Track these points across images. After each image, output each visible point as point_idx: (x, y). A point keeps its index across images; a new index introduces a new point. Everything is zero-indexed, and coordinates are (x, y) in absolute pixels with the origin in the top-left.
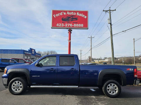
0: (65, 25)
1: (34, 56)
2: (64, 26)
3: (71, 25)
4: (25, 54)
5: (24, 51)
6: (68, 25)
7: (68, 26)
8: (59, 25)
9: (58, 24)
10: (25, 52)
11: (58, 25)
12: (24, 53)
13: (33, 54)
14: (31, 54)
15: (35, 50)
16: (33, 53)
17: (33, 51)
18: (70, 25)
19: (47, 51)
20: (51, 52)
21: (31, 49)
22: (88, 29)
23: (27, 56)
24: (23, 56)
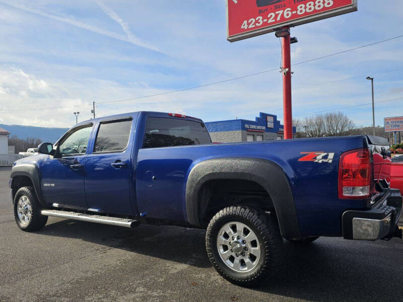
0: (268, 19)
1: (275, 134)
2: (265, 24)
3: (287, 13)
4: (247, 130)
5: (244, 122)
6: (277, 16)
7: (278, 19)
8: (248, 24)
9: (245, 22)
10: (247, 126)
11: (246, 27)
12: (243, 128)
13: (269, 130)
14: (264, 128)
15: (275, 117)
16: (271, 125)
17: (270, 119)
18: (283, 14)
19: (315, 117)
20: (330, 118)
21: (264, 116)
22: (355, 9)
23: (253, 135)
24: (242, 135)
